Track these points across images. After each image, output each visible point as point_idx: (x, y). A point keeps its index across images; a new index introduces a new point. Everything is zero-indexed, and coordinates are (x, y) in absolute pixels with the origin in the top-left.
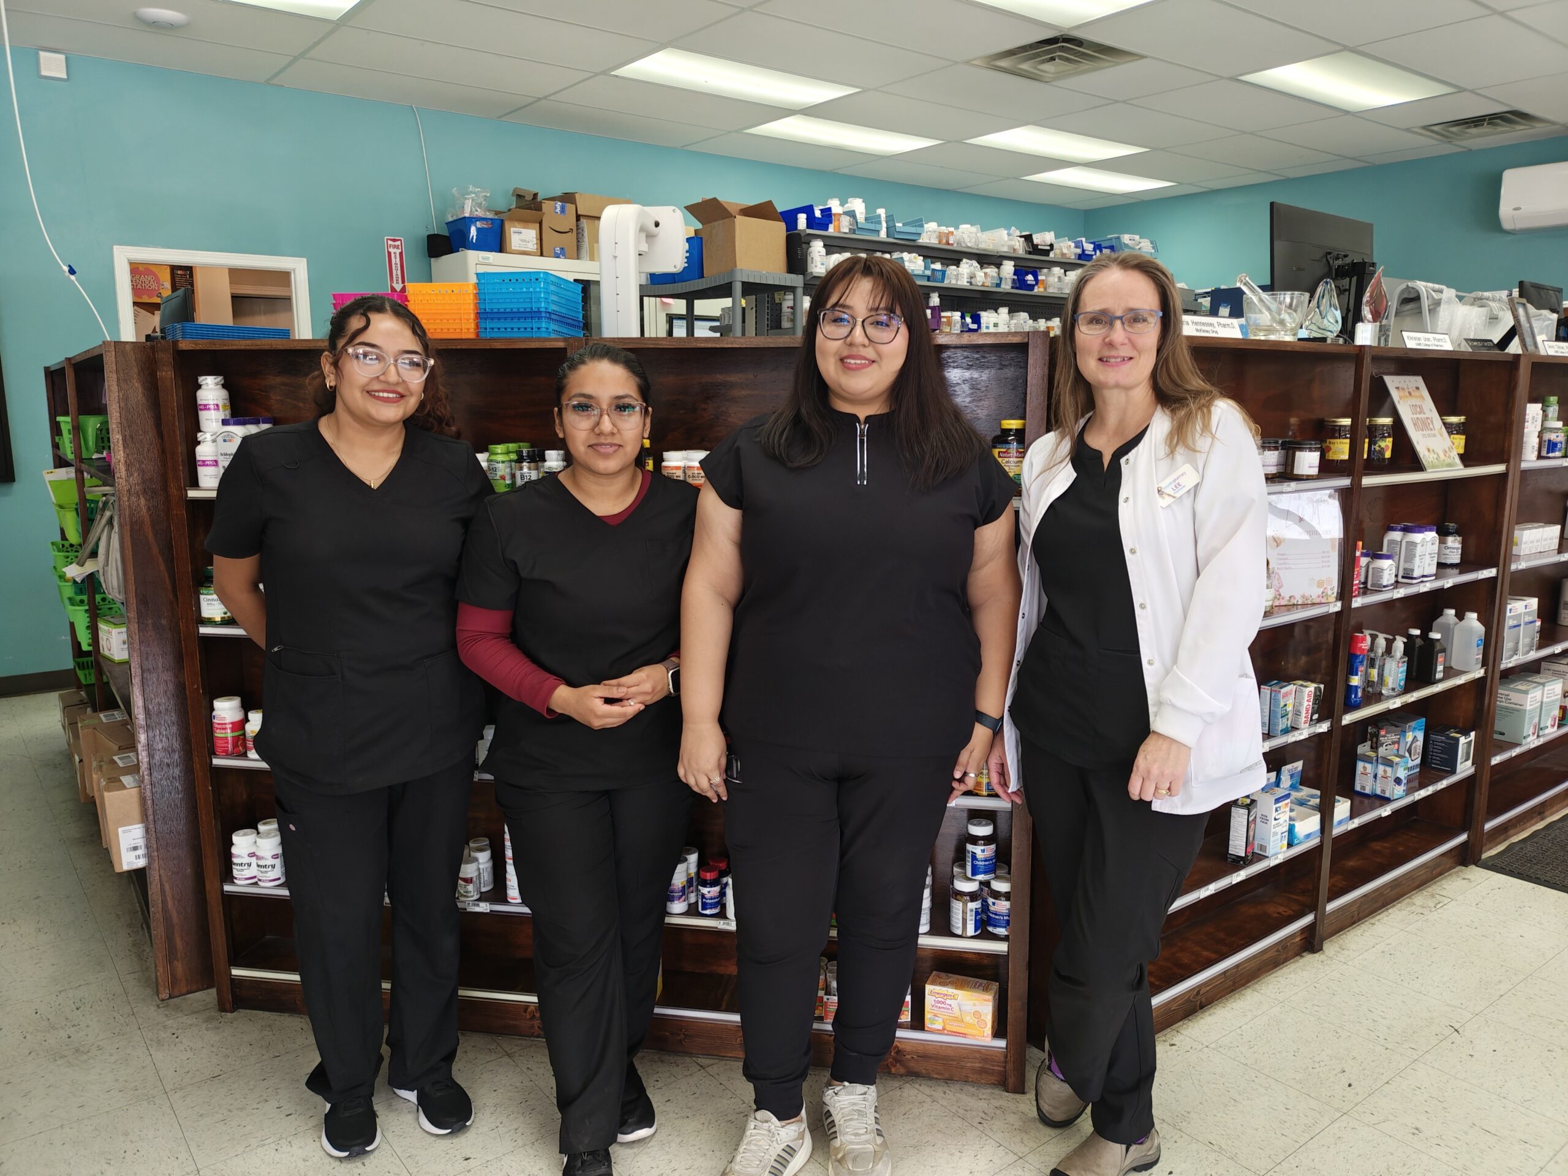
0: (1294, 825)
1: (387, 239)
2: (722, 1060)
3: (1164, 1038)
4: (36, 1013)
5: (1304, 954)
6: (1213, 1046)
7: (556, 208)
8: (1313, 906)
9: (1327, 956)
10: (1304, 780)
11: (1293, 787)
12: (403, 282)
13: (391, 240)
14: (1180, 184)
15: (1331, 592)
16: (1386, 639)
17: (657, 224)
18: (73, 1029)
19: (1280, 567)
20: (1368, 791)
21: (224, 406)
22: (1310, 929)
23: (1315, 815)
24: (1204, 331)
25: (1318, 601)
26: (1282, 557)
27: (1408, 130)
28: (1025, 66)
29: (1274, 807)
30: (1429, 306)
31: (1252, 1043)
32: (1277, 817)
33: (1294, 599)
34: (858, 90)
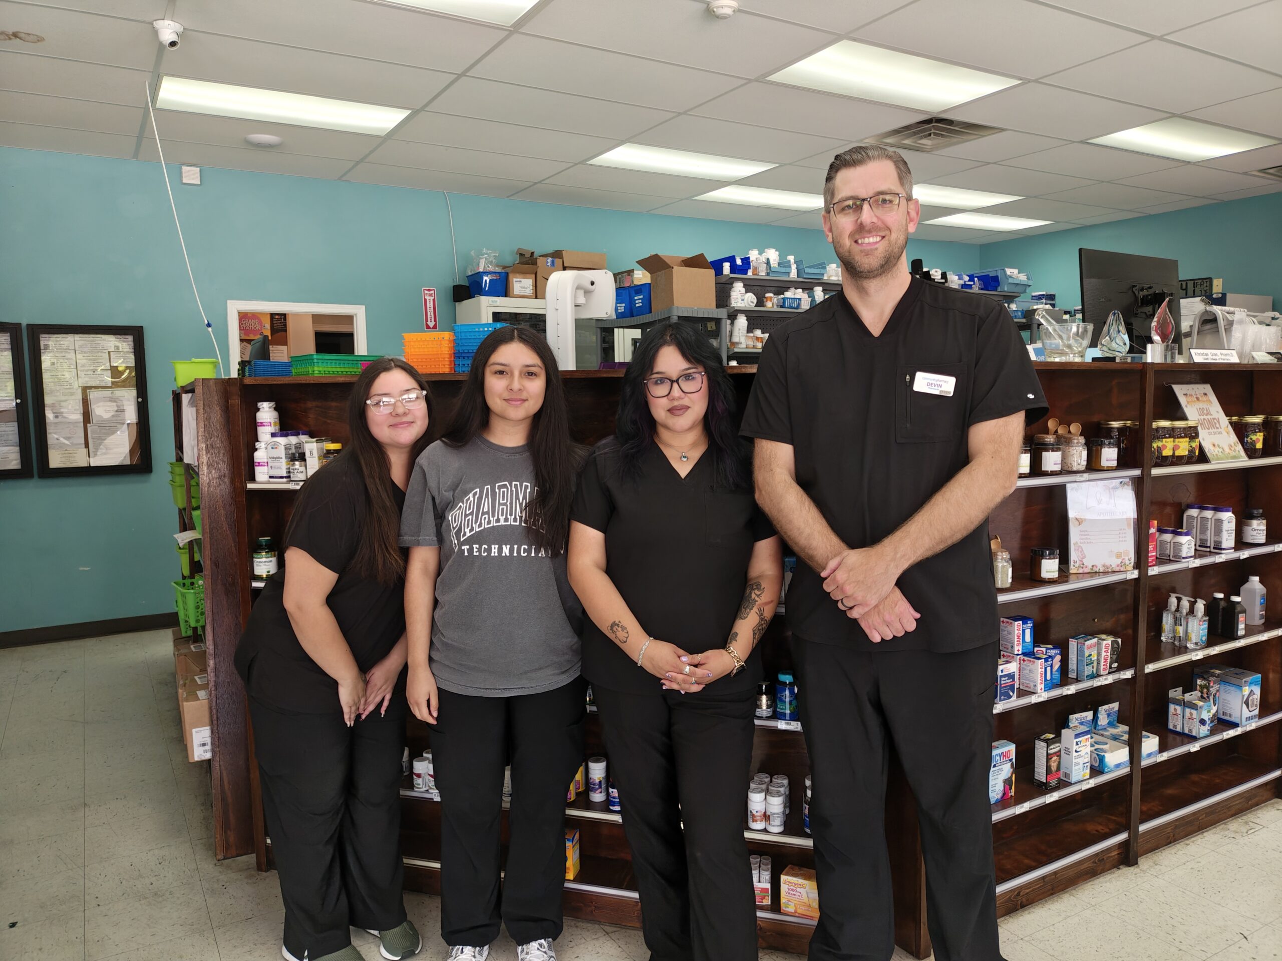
0: (1104, 756)
1: (424, 290)
2: (623, 928)
5: (1121, 867)
6: (1026, 939)
7: (547, 262)
8: (1125, 827)
9: (1141, 870)
10: (1121, 719)
11: (1110, 724)
12: (435, 320)
13: (426, 290)
14: (1057, 222)
15: (1129, 562)
16: (1189, 601)
17: (592, 283)
18: (154, 878)
19: (1082, 541)
20: (1179, 729)
21: (275, 423)
22: (1124, 845)
23: (1124, 748)
25: (1117, 569)
26: (1083, 533)
27: (1246, 173)
28: (909, 141)
30: (1224, 326)
31: (1061, 939)
32: (1077, 750)
33: (1097, 567)
34: (778, 165)
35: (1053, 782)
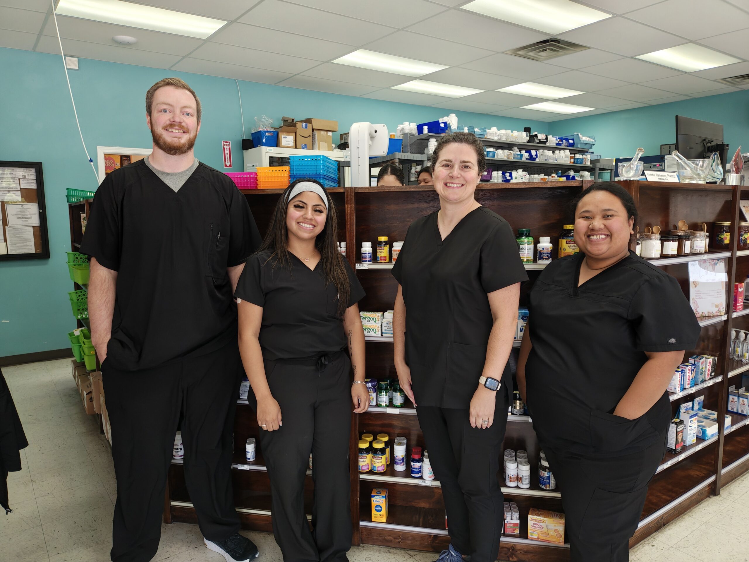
0: (706, 429)
1: (223, 142)
2: (421, 552)
3: (648, 542)
4: (75, 523)
5: (711, 496)
6: (675, 546)
7: (303, 126)
8: (715, 472)
9: (723, 498)
10: (706, 406)
11: (699, 409)
12: (230, 162)
13: (225, 142)
14: (597, 109)
15: (723, 310)
17: (376, 132)
19: (697, 297)
20: (735, 410)
22: (714, 483)
23: (716, 424)
24: (662, 179)
25: (715, 314)
26: (697, 292)
27: (715, 81)
28: (532, 54)
29: (690, 420)
31: (695, 545)
32: (691, 426)
33: (704, 313)
34: (448, 67)
35: (679, 449)
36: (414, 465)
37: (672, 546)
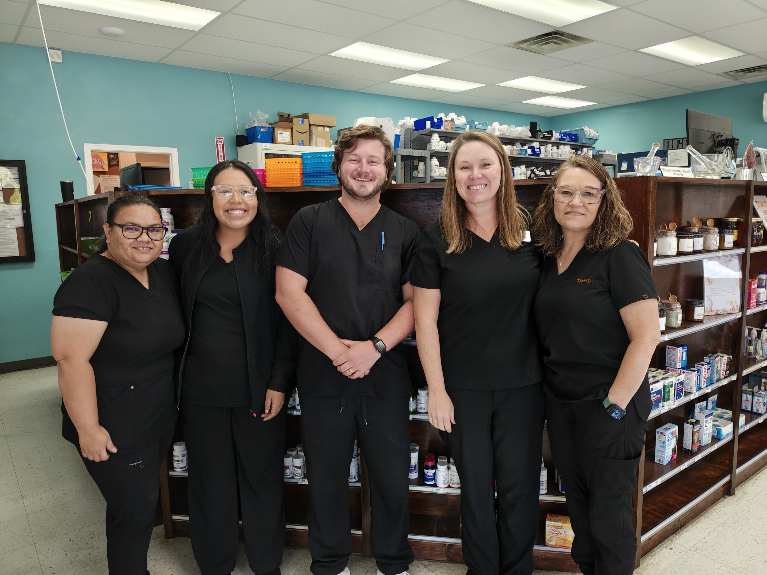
0: (721, 429)
1: (216, 138)
2: (435, 562)
3: (666, 545)
4: (70, 541)
5: (726, 496)
6: (693, 549)
7: (299, 121)
9: (738, 498)
10: (720, 404)
11: (713, 408)
13: (218, 138)
14: (599, 103)
15: (737, 307)
16: (757, 330)
18: (90, 549)
19: (711, 295)
20: (749, 409)
22: (729, 483)
23: (730, 423)
24: (677, 175)
25: (730, 312)
26: (712, 290)
27: (718, 74)
28: (535, 47)
29: (705, 420)
31: (713, 547)
32: (706, 426)
33: (719, 311)
34: (449, 60)
35: (695, 449)
36: (427, 472)
37: (690, 548)
